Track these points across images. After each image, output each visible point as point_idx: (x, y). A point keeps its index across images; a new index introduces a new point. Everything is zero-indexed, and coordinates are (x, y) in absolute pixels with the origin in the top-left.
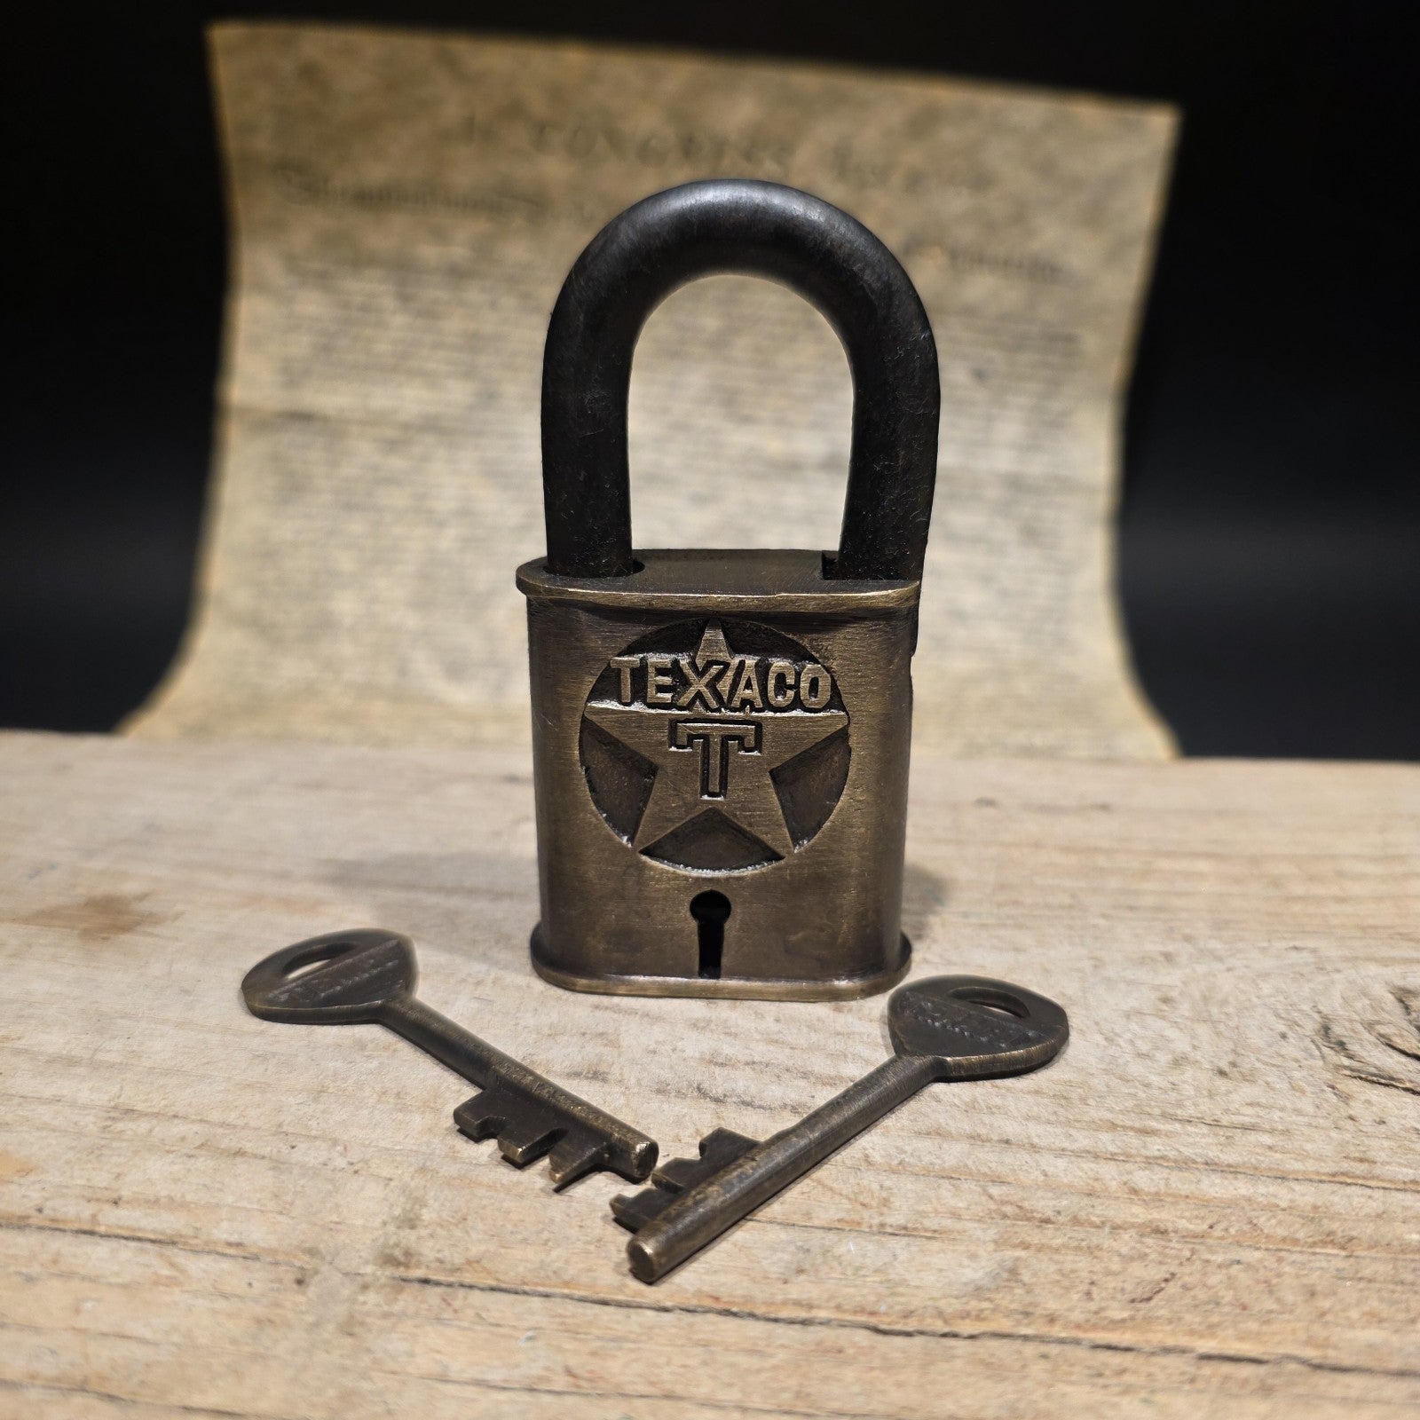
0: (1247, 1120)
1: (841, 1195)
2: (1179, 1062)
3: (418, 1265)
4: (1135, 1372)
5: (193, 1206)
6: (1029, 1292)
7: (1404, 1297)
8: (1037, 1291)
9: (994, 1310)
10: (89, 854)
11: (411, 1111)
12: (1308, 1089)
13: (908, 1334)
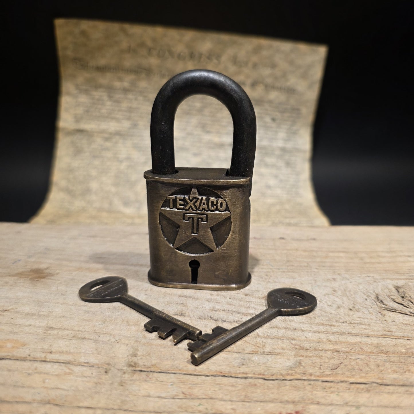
0: (358, 322)
1: (252, 344)
2: (339, 307)
3: (138, 367)
4: (334, 388)
5: (73, 353)
6: (304, 368)
7: (402, 366)
8: (306, 368)
9: (296, 373)
10: (30, 257)
11: (131, 326)
12: (374, 313)
13: (273, 380)
